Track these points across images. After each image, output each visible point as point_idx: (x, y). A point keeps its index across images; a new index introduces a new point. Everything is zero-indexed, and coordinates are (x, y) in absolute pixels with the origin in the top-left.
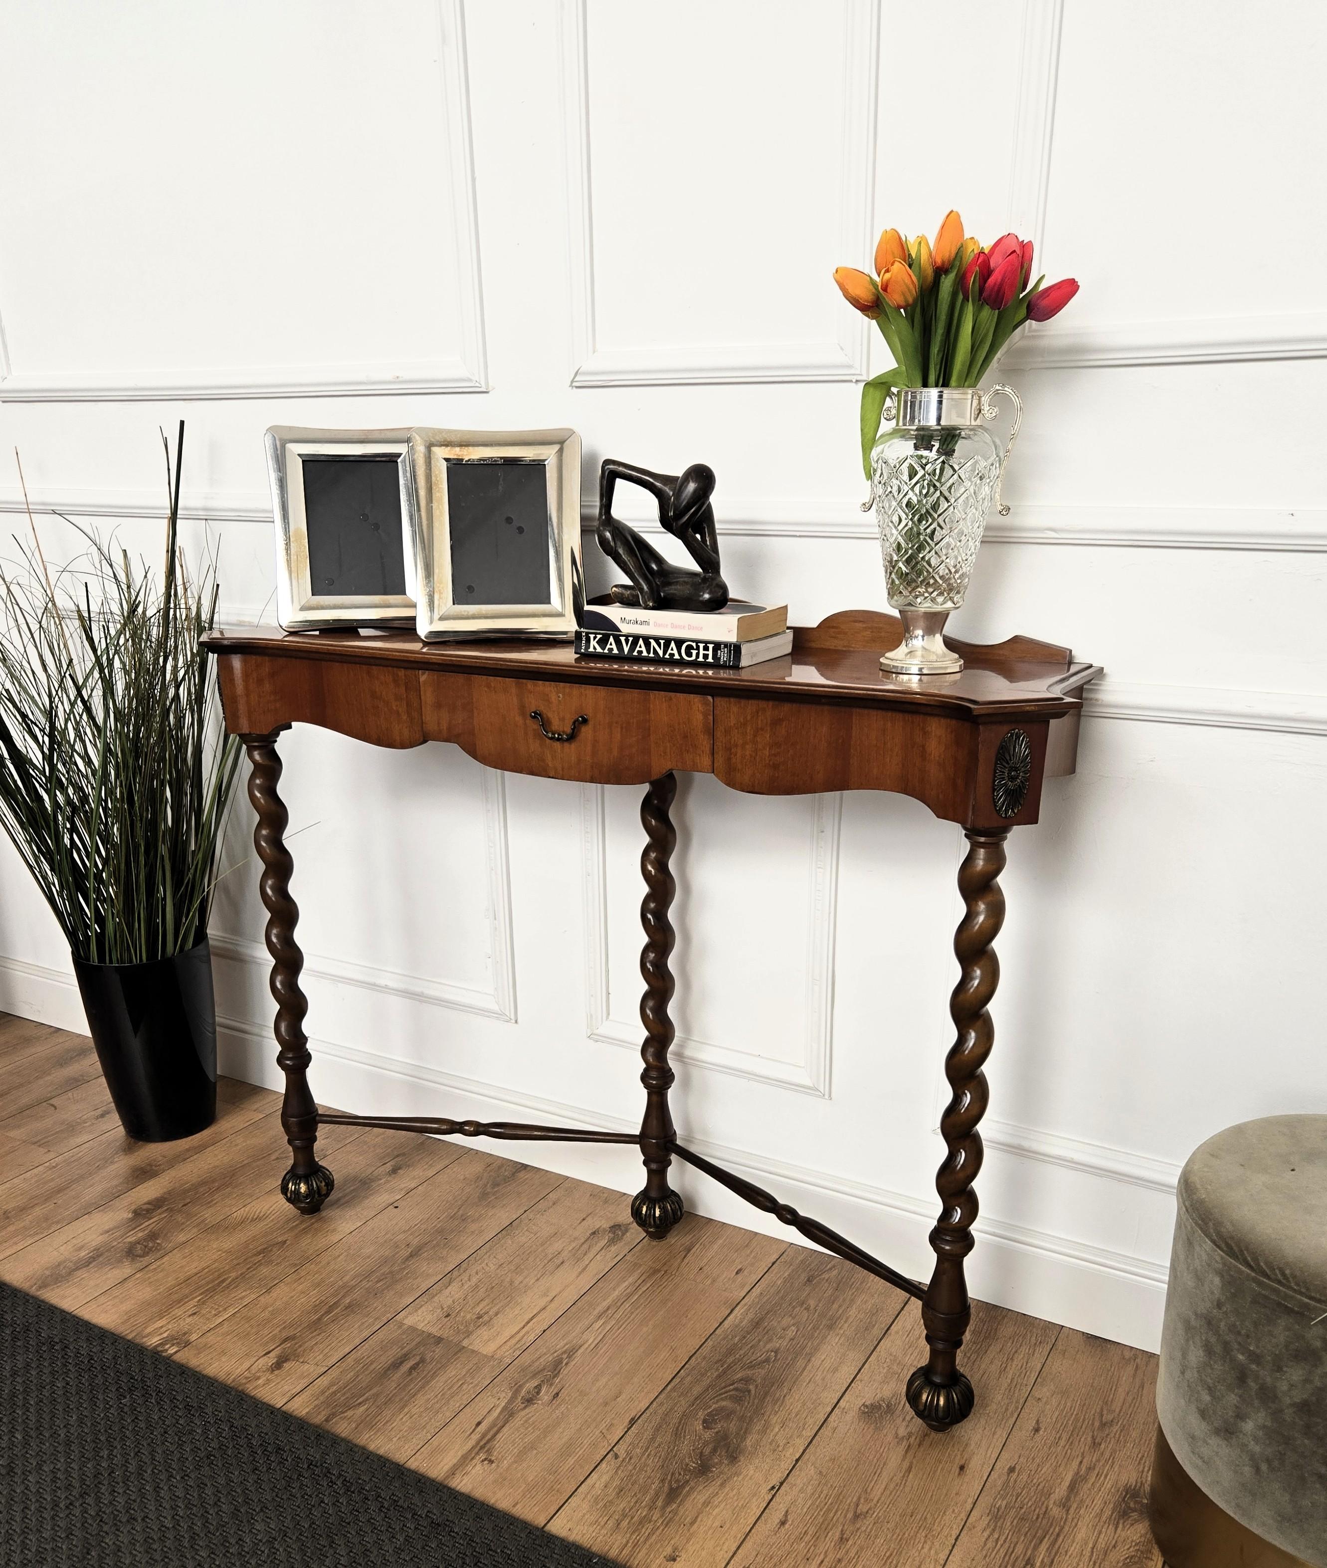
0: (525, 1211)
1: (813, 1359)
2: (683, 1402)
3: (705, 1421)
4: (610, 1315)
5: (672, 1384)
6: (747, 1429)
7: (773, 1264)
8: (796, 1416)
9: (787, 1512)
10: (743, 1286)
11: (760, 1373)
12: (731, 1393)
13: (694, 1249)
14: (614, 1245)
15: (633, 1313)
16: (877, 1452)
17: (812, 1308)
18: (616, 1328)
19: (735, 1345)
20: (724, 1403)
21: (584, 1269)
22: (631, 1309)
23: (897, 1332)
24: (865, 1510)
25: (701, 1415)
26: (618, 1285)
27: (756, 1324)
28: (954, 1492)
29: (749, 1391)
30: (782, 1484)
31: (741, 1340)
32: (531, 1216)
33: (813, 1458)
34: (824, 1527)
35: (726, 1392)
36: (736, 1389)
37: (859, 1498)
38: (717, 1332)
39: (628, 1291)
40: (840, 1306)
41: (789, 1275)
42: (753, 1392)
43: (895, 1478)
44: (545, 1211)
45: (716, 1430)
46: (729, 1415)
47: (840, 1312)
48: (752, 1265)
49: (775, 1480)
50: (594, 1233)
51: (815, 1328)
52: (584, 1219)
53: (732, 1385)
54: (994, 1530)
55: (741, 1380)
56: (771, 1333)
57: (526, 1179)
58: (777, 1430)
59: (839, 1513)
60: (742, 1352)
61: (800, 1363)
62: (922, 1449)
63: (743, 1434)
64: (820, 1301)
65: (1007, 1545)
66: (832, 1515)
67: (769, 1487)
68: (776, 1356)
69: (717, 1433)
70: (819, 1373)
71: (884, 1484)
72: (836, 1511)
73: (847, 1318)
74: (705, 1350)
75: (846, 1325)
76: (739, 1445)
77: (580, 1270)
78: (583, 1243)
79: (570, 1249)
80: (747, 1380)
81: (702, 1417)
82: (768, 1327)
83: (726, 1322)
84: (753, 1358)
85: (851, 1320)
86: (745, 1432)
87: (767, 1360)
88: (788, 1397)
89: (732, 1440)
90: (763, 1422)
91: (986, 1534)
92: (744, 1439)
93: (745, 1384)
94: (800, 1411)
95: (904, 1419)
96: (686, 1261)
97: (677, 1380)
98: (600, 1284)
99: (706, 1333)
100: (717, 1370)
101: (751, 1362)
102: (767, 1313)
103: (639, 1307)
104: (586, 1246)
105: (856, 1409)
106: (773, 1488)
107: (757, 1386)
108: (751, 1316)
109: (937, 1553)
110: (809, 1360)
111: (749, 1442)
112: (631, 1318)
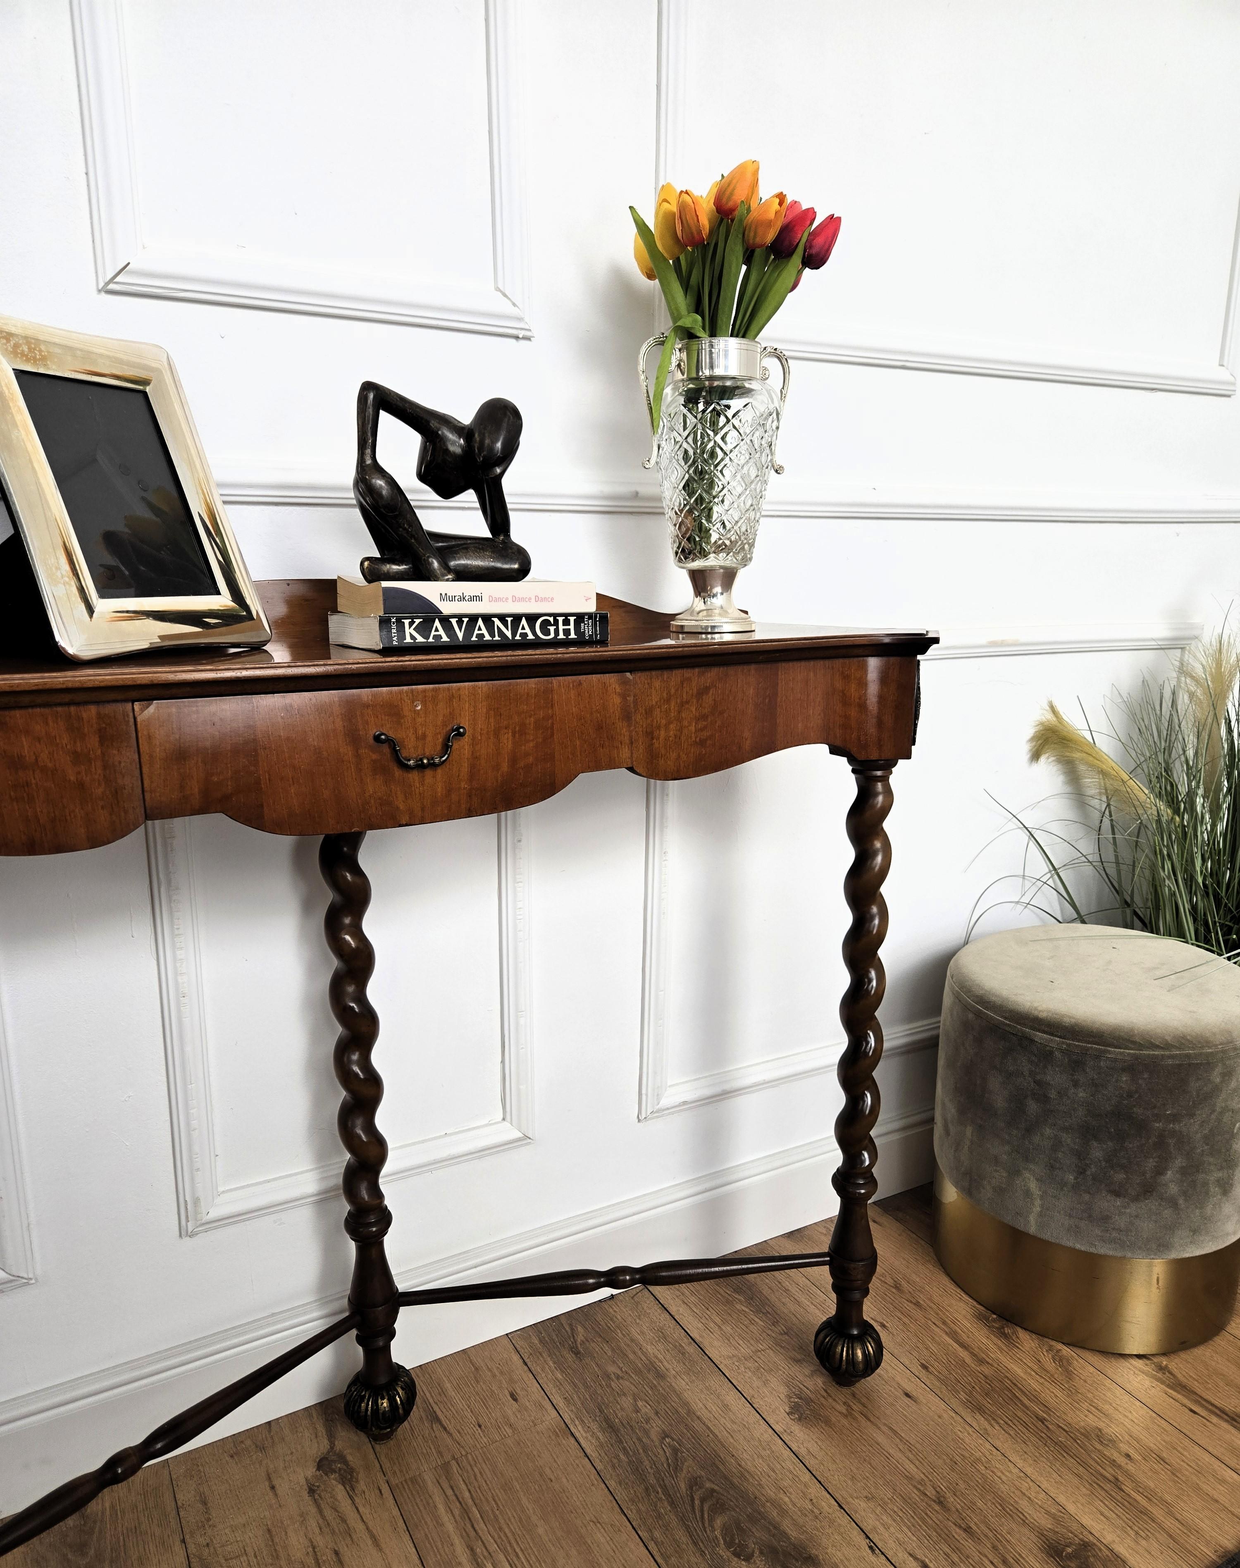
0: (183, 1541)
1: (699, 1413)
2: (693, 1559)
3: (737, 1555)
4: (486, 1554)
5: (655, 1553)
6: (770, 1523)
7: (526, 1364)
8: (774, 1471)
9: (911, 1555)
10: (541, 1406)
11: (690, 1467)
12: (706, 1508)
13: (439, 1413)
14: (357, 1481)
15: (501, 1529)
16: (858, 1440)
17: (619, 1372)
18: (515, 1559)
19: (630, 1462)
20: (719, 1522)
21: (373, 1537)
22: (493, 1527)
23: (702, 1336)
24: (934, 1492)
25: (724, 1552)
26: (437, 1519)
27: (610, 1426)
28: (936, 1417)
29: (713, 1490)
30: (868, 1537)
31: (626, 1453)
32: (202, 1541)
33: (844, 1493)
34: (944, 1536)
35: (702, 1511)
36: (703, 1500)
37: (915, 1487)
38: (598, 1468)
39: (457, 1512)
40: (634, 1353)
41: (554, 1363)
42: (713, 1486)
43: (901, 1447)
44: (209, 1520)
45: (757, 1553)
46: (739, 1528)
47: (643, 1358)
48: (511, 1381)
49: (864, 1543)
50: (312, 1491)
51: (653, 1387)
52: (273, 1488)
53: (693, 1500)
54: (994, 1419)
55: (691, 1488)
56: (633, 1424)
57: (112, 1507)
58: (787, 1499)
59: (929, 1512)
60: (646, 1463)
61: (696, 1425)
62: (870, 1407)
63: (775, 1529)
64: (614, 1362)
65: (1015, 1421)
66: (930, 1522)
67: (869, 1552)
68: (673, 1439)
69: (761, 1552)
70: (722, 1421)
71: (904, 1458)
72: (926, 1514)
73: (656, 1357)
74: (621, 1494)
75: (666, 1363)
76: (794, 1545)
77: (370, 1542)
78: (320, 1511)
79: (317, 1531)
80: (694, 1483)
81: (729, 1554)
82: (625, 1422)
83: (588, 1451)
84: (663, 1459)
85: (660, 1356)
86: (775, 1528)
87: (675, 1451)
88: (743, 1463)
89: (781, 1546)
90: (768, 1504)
91: (997, 1427)
92: (784, 1534)
93: (700, 1488)
94: (769, 1465)
95: (824, 1397)
96: (452, 1431)
97: (652, 1546)
98: (419, 1536)
99: (592, 1477)
100: (660, 1499)
101: (669, 1465)
102: (601, 1411)
103: (495, 1516)
104: (328, 1513)
105: (791, 1422)
106: (871, 1548)
107: (710, 1480)
108: (595, 1427)
109: (1010, 1472)
110: (698, 1418)
111: (793, 1533)
112: (509, 1534)
